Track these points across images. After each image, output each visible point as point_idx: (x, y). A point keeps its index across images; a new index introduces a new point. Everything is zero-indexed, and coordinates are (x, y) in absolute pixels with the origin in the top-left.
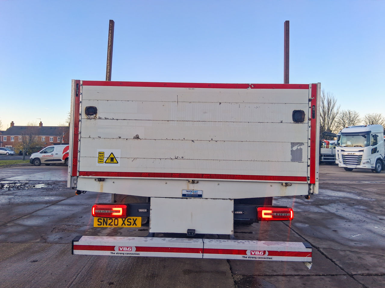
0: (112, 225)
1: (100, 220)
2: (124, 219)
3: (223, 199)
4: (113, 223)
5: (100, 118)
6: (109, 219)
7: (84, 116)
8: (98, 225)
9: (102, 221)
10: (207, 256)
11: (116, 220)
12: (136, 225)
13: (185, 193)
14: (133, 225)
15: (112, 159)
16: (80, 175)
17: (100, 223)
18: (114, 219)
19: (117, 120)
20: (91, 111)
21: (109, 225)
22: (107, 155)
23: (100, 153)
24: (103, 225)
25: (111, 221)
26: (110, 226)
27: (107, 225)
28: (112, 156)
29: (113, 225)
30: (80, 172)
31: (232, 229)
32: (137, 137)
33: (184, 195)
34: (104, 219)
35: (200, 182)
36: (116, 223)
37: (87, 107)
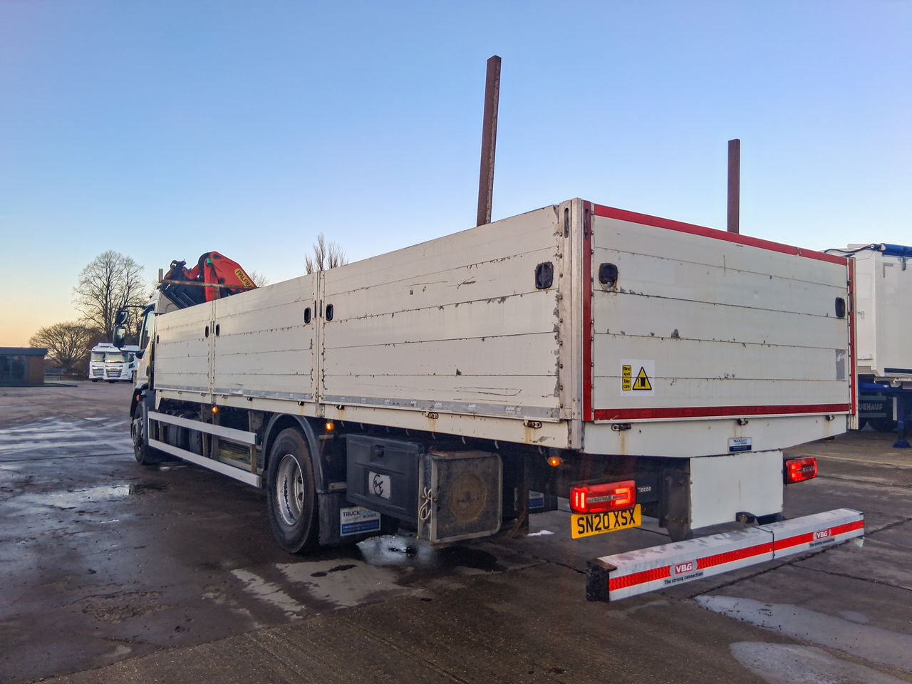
0: (600, 529)
1: (581, 522)
2: (616, 513)
3: (773, 451)
4: (601, 525)
5: (622, 292)
6: (595, 517)
7: (597, 285)
8: (580, 532)
9: (583, 522)
10: (781, 553)
11: (606, 517)
12: (634, 522)
13: (733, 444)
14: (630, 523)
15: (643, 380)
16: (596, 419)
17: (581, 529)
18: (602, 515)
19: (648, 296)
20: (609, 274)
21: (597, 529)
22: (635, 373)
23: (625, 368)
24: (587, 531)
25: (598, 518)
26: (597, 532)
27: (592, 531)
28: (643, 375)
29: (603, 529)
30: (596, 411)
31: (781, 502)
32: (676, 335)
33: (732, 449)
34: (587, 518)
35: (750, 422)
36: (606, 525)
37: (602, 265)
